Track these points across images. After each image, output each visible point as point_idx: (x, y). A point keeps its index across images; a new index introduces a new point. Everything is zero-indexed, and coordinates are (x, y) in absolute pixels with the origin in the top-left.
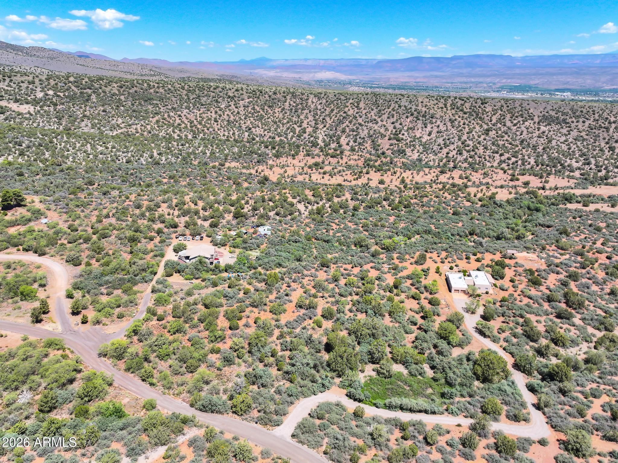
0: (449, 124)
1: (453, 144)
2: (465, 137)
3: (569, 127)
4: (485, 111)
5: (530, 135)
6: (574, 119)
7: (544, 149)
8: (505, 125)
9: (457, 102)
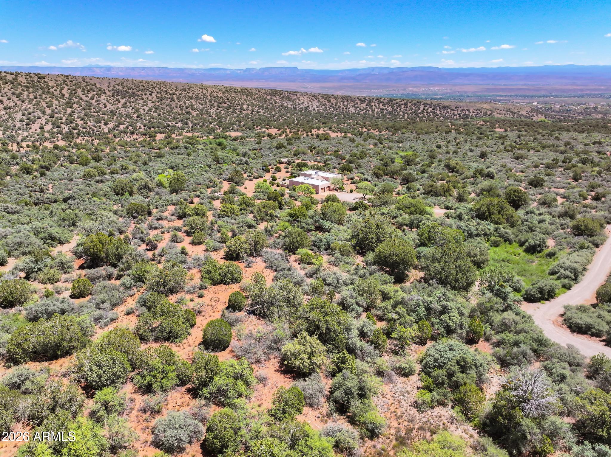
0: (16, 99)
1: (39, 118)
2: (48, 111)
3: (142, 99)
4: (48, 86)
5: (116, 107)
6: (141, 92)
7: (138, 116)
8: (81, 99)
9: (6, 76)
